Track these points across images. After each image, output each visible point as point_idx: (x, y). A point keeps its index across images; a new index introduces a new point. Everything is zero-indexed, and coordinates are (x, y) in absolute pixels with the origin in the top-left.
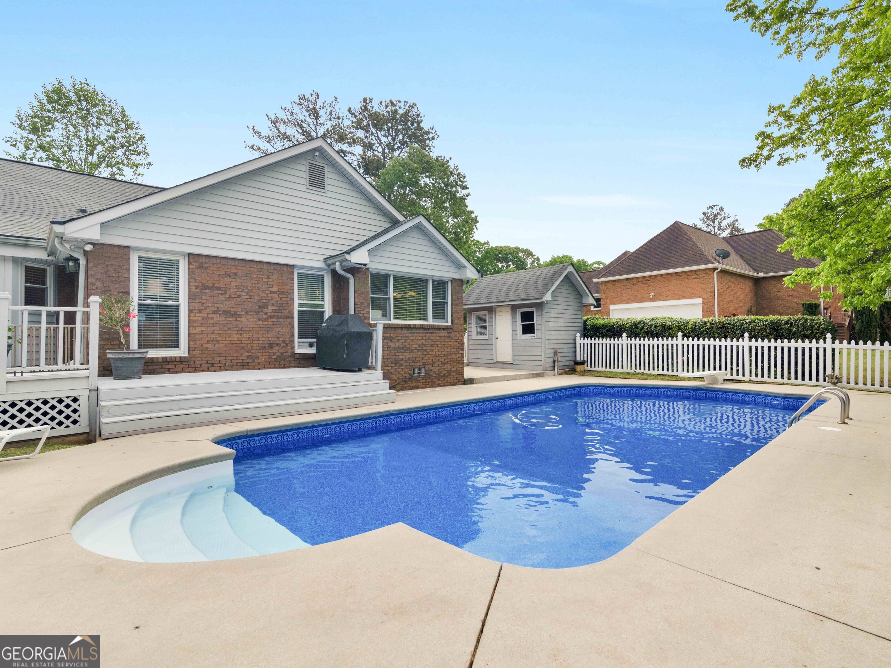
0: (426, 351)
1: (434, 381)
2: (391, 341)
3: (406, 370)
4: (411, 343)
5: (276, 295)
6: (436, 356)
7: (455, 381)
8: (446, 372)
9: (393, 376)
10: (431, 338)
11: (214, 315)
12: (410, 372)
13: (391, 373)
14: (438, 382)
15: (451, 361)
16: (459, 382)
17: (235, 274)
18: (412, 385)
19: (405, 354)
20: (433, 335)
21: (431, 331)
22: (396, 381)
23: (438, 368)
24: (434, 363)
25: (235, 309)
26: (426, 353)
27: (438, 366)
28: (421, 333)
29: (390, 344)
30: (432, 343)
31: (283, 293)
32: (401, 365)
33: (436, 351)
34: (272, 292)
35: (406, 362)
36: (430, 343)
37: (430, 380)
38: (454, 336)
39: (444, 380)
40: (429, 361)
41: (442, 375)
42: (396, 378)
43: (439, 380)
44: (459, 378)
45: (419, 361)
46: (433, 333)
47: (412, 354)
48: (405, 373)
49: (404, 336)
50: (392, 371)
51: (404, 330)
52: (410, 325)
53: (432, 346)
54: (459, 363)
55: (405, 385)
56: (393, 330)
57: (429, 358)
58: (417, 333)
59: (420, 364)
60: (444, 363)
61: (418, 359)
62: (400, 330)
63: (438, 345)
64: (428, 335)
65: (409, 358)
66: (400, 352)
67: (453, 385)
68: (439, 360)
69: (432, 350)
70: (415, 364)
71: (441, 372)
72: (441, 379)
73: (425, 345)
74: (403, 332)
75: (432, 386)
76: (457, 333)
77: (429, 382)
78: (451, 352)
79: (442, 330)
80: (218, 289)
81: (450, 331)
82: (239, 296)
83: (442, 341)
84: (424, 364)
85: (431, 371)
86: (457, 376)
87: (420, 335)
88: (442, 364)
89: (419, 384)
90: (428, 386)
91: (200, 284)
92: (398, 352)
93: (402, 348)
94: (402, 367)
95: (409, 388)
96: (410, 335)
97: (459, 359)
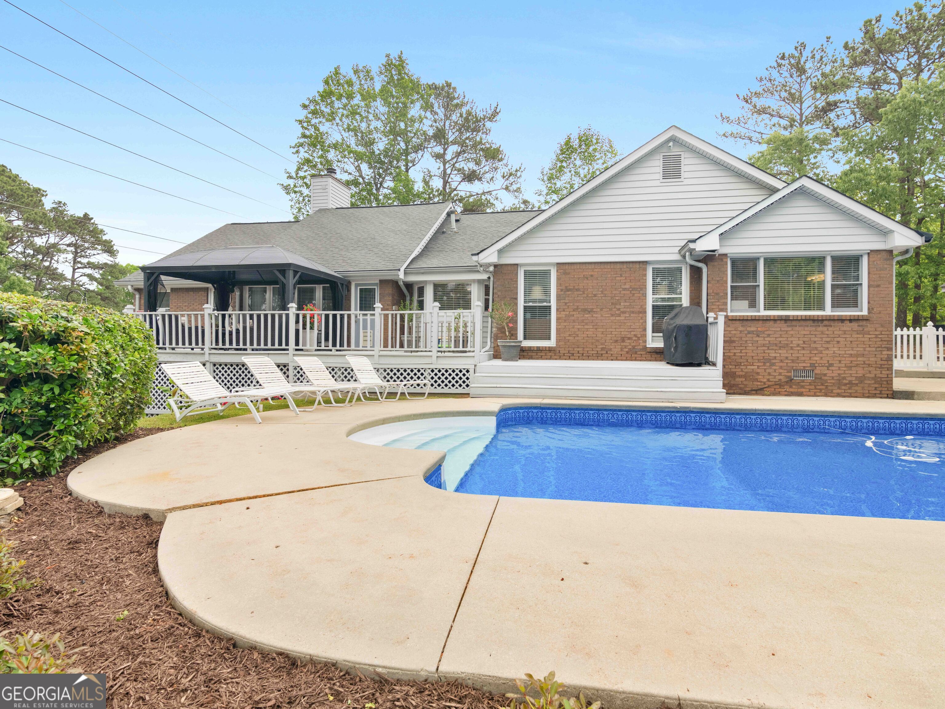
0: (816, 349)
1: (829, 388)
2: (758, 336)
3: (781, 371)
4: (790, 339)
5: (628, 292)
6: (834, 357)
7: (874, 392)
8: (854, 379)
9: (760, 377)
10: (827, 333)
11: (574, 313)
12: (789, 374)
13: (758, 374)
14: (839, 391)
15: (864, 364)
16: (880, 394)
17: (592, 276)
18: (791, 390)
19: (780, 351)
20: (830, 329)
21: (826, 323)
22: (765, 383)
23: (839, 372)
24: (831, 365)
25: (591, 307)
26: (816, 352)
27: (839, 369)
28: (808, 326)
29: (757, 339)
30: (828, 339)
31: (634, 289)
32: (773, 364)
33: (835, 349)
34: (624, 289)
35: (781, 361)
36: (824, 339)
37: (823, 387)
38: (872, 329)
39: (849, 389)
40: (822, 362)
41: (845, 381)
42: (765, 380)
43: (839, 388)
44: (880, 389)
45: (804, 362)
46: (831, 326)
47: (791, 351)
48: (780, 374)
49: (778, 329)
50: (759, 371)
51: (779, 322)
52: (789, 316)
53: (828, 342)
54: (881, 368)
55: (780, 390)
56: (761, 322)
57: (822, 358)
58: (800, 326)
59: (804, 365)
60: (851, 367)
61: (803, 359)
62: (771, 323)
63: (838, 342)
64: (821, 329)
65: (787, 358)
66: (772, 349)
67: (868, 397)
68: (840, 361)
69: (827, 348)
70: (797, 365)
71: (844, 378)
72: (843, 387)
73: (815, 342)
74: (776, 325)
75: (826, 395)
76: (877, 325)
77: (821, 390)
78: (866, 352)
79: (846, 322)
80: (578, 290)
81: (864, 323)
82: (595, 295)
83: (847, 336)
84: (813, 366)
85: (825, 375)
86: (877, 386)
87: (806, 328)
88: (846, 367)
89: (804, 390)
90: (818, 394)
91: (563, 288)
92: (768, 349)
93: (776, 345)
94: (774, 367)
95: (786, 393)
96: (790, 329)
97: (883, 362)
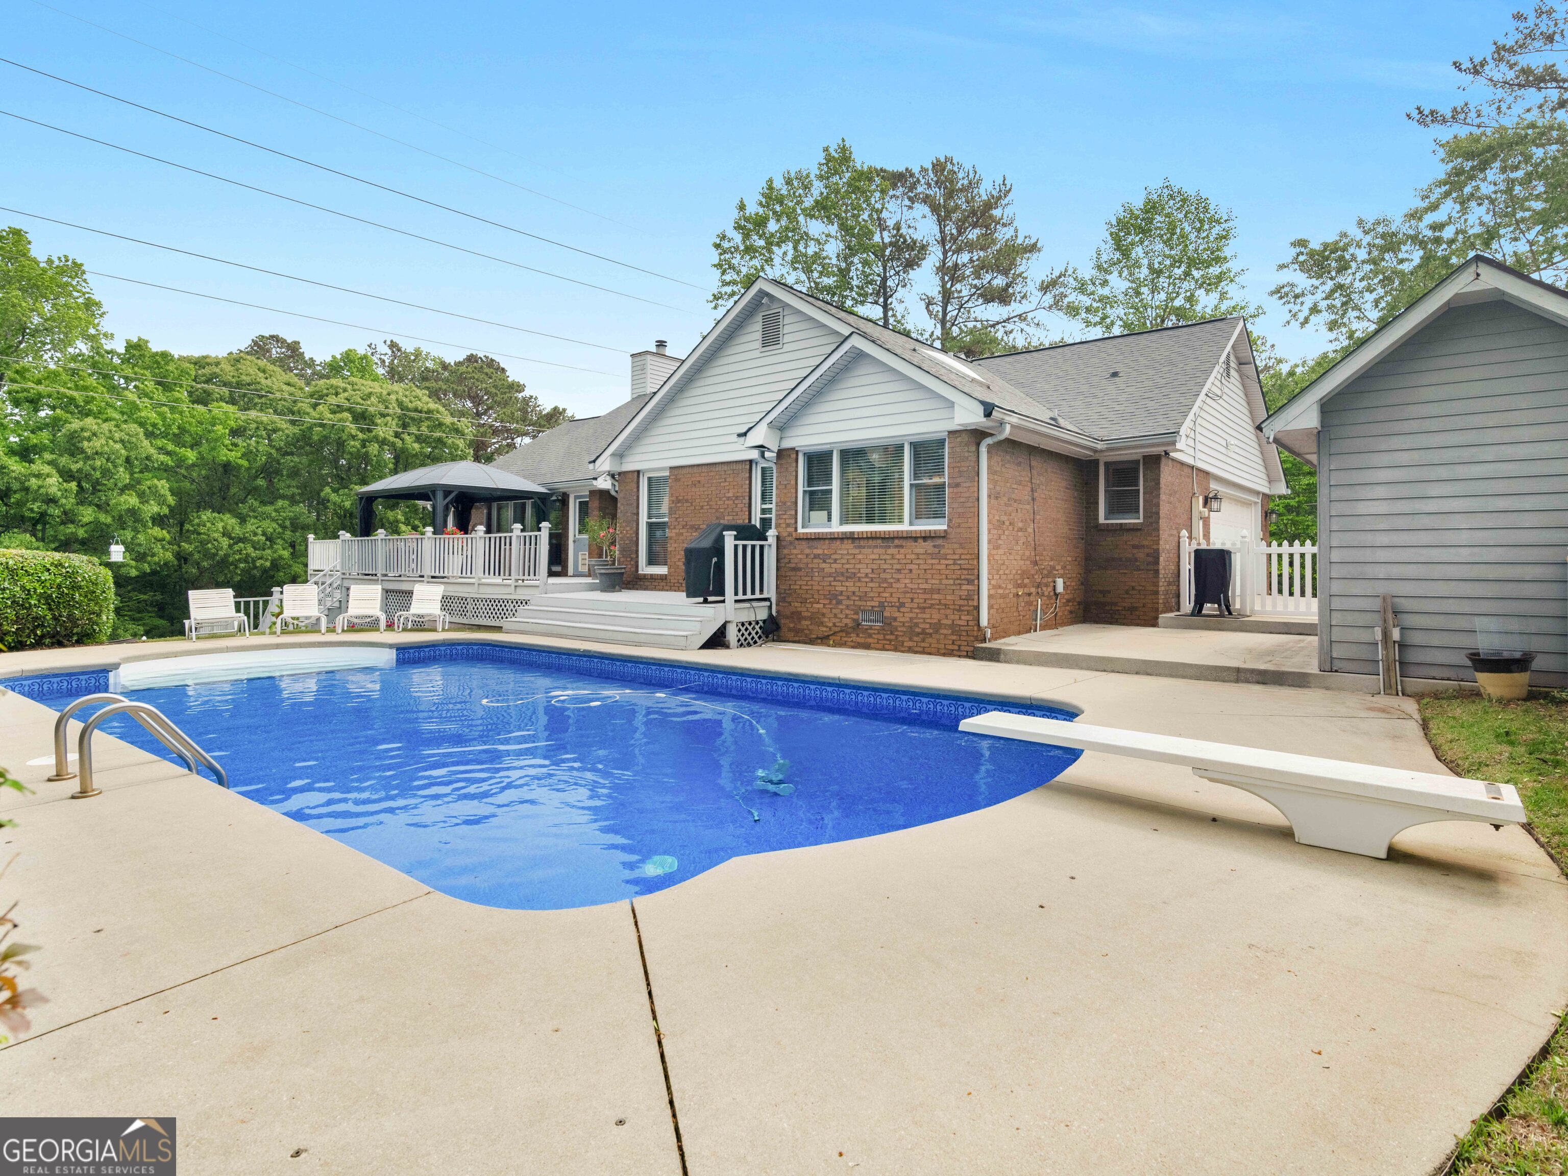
0: (885, 580)
1: (900, 639)
2: (824, 562)
3: (847, 612)
4: (858, 566)
5: (731, 502)
6: (905, 593)
7: (951, 647)
8: (928, 626)
9: (826, 620)
10: (898, 557)
11: (684, 531)
12: (855, 617)
13: (823, 615)
14: (910, 644)
15: (940, 604)
16: (959, 650)
17: (699, 482)
18: (859, 640)
19: (847, 584)
20: (902, 551)
21: (896, 542)
22: (830, 629)
23: (911, 615)
24: (902, 605)
25: (698, 523)
26: (885, 585)
27: (911, 612)
28: (876, 547)
29: (824, 565)
30: (899, 567)
31: (737, 498)
32: (839, 602)
33: (907, 581)
34: (729, 498)
35: (848, 598)
36: (895, 567)
37: (893, 637)
38: (951, 552)
39: (923, 641)
40: (891, 599)
41: (918, 630)
42: (831, 625)
43: (911, 640)
44: (959, 643)
45: (872, 599)
46: (902, 547)
47: (859, 584)
48: (846, 617)
49: (845, 552)
50: (825, 611)
51: (846, 541)
52: (853, 533)
53: (899, 571)
54: (959, 610)
55: (846, 639)
56: (827, 542)
57: (892, 594)
58: (869, 547)
59: (873, 604)
60: (924, 608)
61: (872, 595)
62: (838, 542)
63: (911, 570)
64: (892, 551)
65: (854, 593)
66: (839, 581)
67: (944, 655)
68: (912, 599)
69: (898, 580)
70: (864, 603)
71: (917, 625)
72: (915, 639)
73: (885, 570)
74: (843, 546)
75: (896, 650)
76: (957, 546)
77: (890, 641)
78: (943, 587)
79: (920, 541)
80: (687, 501)
81: (939, 542)
82: (702, 507)
83: (921, 562)
84: (882, 605)
85: (895, 619)
86: (954, 638)
87: (875, 551)
88: (918, 608)
89: (870, 640)
90: (887, 646)
91: (674, 498)
92: (835, 580)
93: (842, 574)
94: (841, 607)
95: (852, 644)
96: (857, 551)
97: (962, 602)
